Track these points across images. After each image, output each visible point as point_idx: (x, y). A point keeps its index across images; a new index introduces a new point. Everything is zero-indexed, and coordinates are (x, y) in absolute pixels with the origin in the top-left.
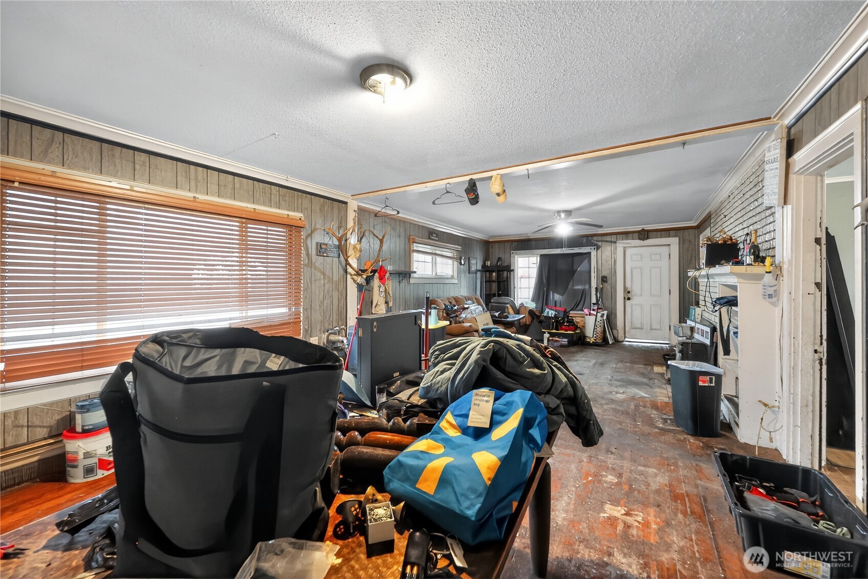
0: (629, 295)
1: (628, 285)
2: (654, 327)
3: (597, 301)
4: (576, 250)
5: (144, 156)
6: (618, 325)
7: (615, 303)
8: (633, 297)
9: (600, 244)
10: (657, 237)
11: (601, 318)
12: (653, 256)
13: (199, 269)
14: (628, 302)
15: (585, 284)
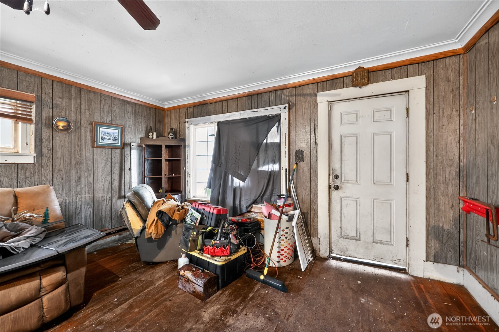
0: (338, 182)
1: (336, 165)
2: (379, 237)
3: (289, 191)
4: (261, 112)
6: (319, 231)
7: (316, 195)
8: (343, 186)
9: (293, 99)
10: (385, 79)
11: (287, 224)
12: (377, 115)
14: (334, 193)
15: (274, 163)
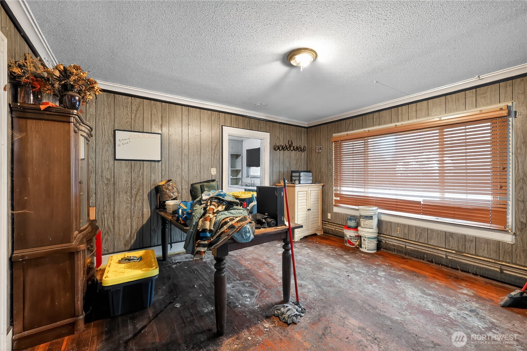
5: (377, 114)
13: (400, 165)
